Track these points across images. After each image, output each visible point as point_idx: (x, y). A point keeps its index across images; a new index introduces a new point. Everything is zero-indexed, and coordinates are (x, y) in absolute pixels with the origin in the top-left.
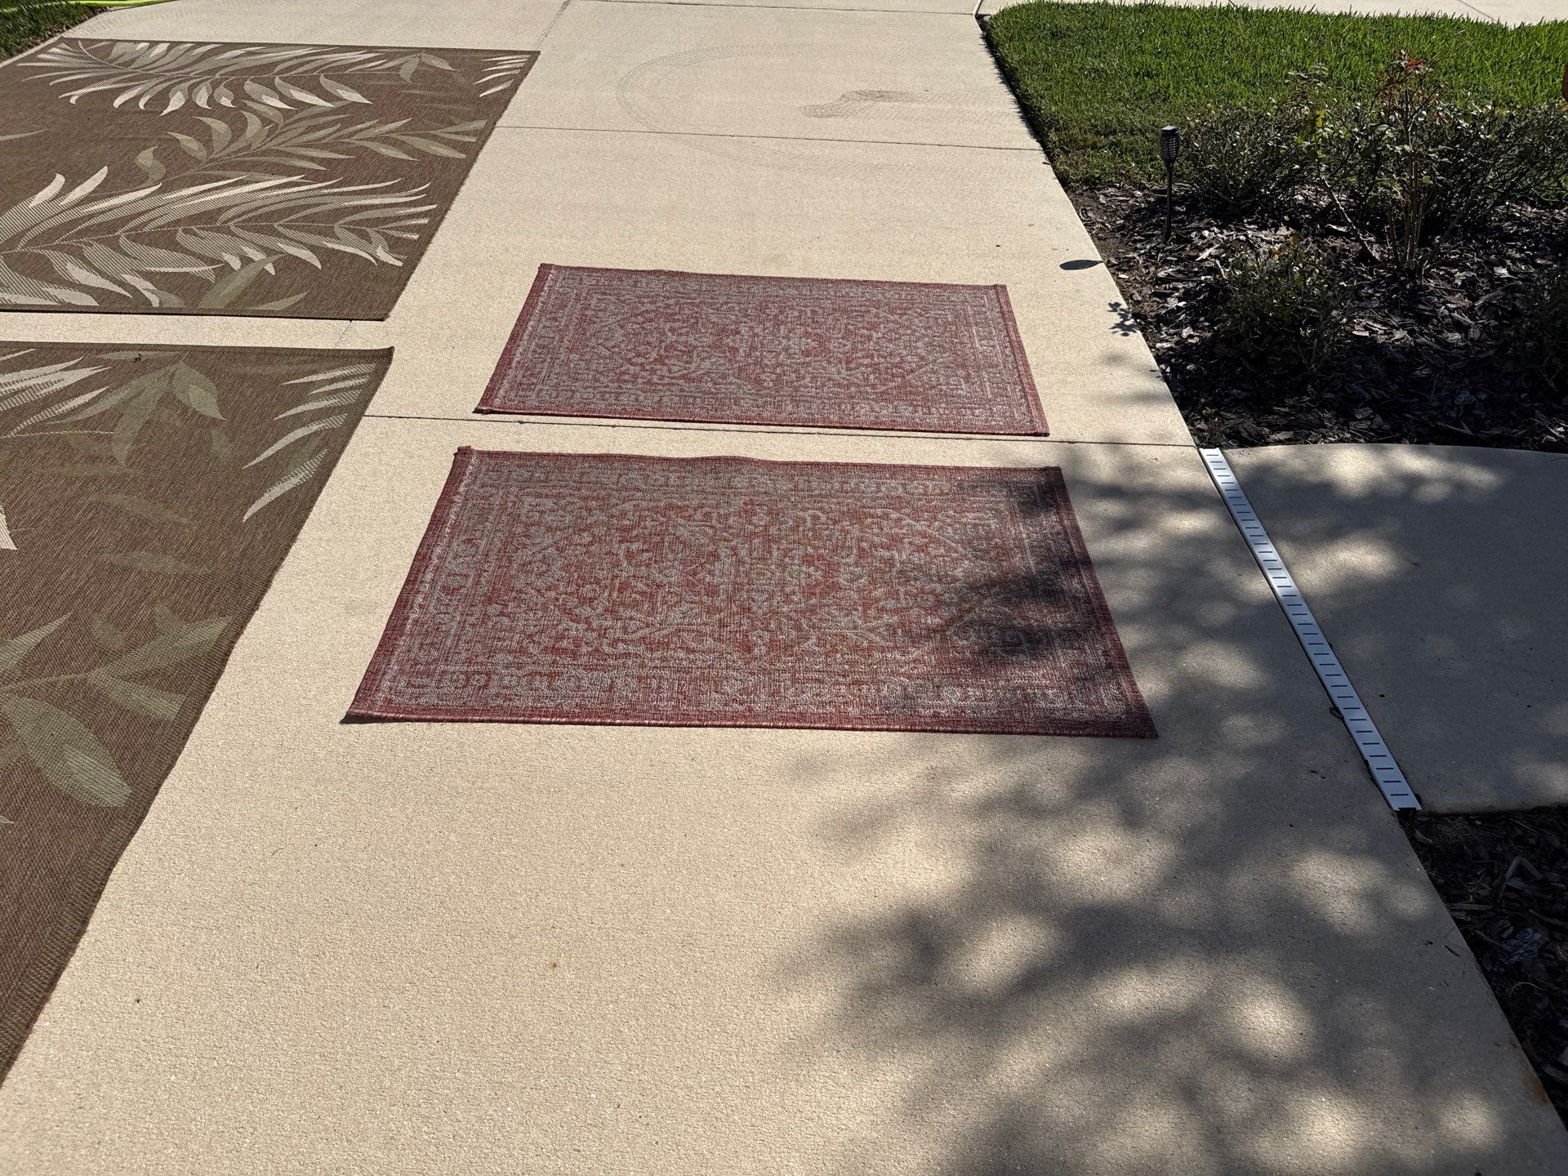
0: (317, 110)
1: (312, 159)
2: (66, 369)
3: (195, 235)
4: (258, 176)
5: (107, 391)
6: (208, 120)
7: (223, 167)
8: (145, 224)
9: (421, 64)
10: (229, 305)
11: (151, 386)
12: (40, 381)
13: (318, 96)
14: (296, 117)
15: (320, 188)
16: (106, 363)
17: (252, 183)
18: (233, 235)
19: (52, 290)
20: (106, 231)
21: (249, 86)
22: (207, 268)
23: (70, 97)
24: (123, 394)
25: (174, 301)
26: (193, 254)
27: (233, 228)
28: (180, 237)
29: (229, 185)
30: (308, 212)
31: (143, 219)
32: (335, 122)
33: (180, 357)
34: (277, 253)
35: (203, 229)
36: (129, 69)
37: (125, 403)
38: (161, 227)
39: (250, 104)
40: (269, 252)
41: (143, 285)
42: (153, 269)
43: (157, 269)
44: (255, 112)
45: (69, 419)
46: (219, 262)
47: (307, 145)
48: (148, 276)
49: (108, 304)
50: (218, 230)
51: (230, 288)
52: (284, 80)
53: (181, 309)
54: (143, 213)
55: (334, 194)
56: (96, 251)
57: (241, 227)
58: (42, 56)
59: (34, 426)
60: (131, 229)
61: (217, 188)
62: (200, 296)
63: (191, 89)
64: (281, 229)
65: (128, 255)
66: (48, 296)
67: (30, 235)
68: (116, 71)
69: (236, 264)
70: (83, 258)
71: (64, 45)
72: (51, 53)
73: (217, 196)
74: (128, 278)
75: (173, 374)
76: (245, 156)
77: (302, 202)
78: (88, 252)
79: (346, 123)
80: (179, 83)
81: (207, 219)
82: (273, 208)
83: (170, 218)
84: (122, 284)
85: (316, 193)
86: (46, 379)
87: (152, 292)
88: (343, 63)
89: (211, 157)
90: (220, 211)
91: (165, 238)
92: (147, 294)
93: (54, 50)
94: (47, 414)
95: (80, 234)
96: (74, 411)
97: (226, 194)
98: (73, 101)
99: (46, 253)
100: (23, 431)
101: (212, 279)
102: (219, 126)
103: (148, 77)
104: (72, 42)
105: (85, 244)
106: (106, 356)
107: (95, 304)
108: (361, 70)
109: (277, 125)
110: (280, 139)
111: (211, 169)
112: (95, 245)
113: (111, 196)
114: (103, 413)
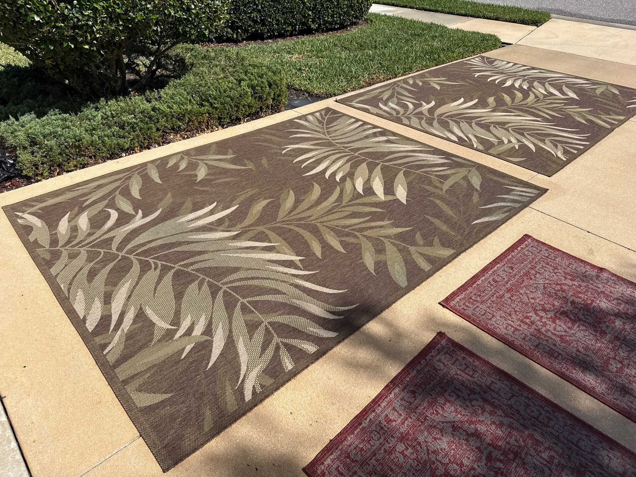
0: (557, 97)
1: (548, 114)
2: (440, 158)
3: (497, 128)
4: (526, 115)
5: (449, 169)
6: (516, 92)
7: (515, 109)
8: (482, 120)
9: (607, 89)
10: (498, 154)
11: (463, 172)
12: (432, 159)
13: (560, 93)
14: (548, 98)
15: (546, 125)
16: (452, 160)
17: (523, 116)
18: (509, 132)
19: (446, 133)
20: (469, 120)
21: (536, 84)
22: (496, 140)
23: (475, 75)
24: (453, 171)
25: (481, 147)
26: (493, 134)
27: (510, 130)
28: (492, 128)
29: (515, 115)
30: (539, 132)
31: (482, 119)
32: (562, 103)
33: (475, 166)
34: (521, 142)
35: (500, 127)
36: (497, 70)
37: (453, 174)
38: (487, 123)
39: (533, 89)
40: (519, 141)
41: (473, 139)
42: (479, 135)
43: (480, 136)
44: (534, 93)
45: (434, 173)
46: (501, 139)
47: (548, 109)
48: (476, 137)
49: (461, 142)
50: (505, 129)
51: (500, 149)
52: (549, 84)
53: (482, 150)
54: (483, 117)
55: (551, 128)
56: (464, 125)
57: (513, 131)
58: (472, 60)
59: (425, 171)
60: (477, 121)
61: (510, 115)
62: (490, 148)
63: (515, 81)
64: (526, 135)
65: (473, 129)
66: (445, 134)
67: (447, 114)
68: (493, 69)
69: (506, 141)
70: (459, 126)
71: (480, 58)
72: (475, 60)
73: (509, 118)
74: (470, 136)
75: (470, 171)
76: (524, 107)
77: (538, 128)
78: (461, 124)
79: (566, 104)
80: (511, 77)
81: (502, 125)
82: (526, 127)
83: (491, 121)
84: (467, 137)
85: (544, 126)
86: (434, 159)
87: (476, 142)
88: (575, 83)
89: (513, 104)
90: (508, 123)
91: (486, 127)
92: (474, 143)
93: (477, 59)
94: (429, 169)
95: (461, 118)
96: (437, 171)
97: (512, 118)
98: (476, 76)
99: (450, 121)
100: (421, 172)
101: (496, 144)
102: (519, 95)
103: (502, 73)
104: (483, 57)
105: (462, 121)
106: (453, 158)
107: (457, 140)
108: (580, 87)
109: (540, 99)
110: (539, 104)
111: (511, 108)
112: (465, 123)
113: (475, 109)
114: (445, 175)
